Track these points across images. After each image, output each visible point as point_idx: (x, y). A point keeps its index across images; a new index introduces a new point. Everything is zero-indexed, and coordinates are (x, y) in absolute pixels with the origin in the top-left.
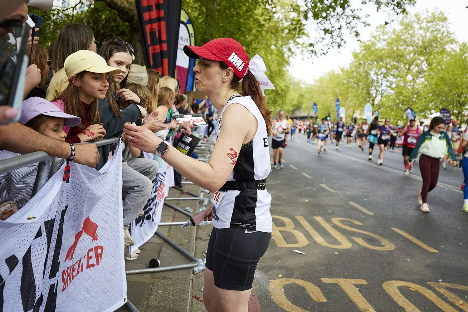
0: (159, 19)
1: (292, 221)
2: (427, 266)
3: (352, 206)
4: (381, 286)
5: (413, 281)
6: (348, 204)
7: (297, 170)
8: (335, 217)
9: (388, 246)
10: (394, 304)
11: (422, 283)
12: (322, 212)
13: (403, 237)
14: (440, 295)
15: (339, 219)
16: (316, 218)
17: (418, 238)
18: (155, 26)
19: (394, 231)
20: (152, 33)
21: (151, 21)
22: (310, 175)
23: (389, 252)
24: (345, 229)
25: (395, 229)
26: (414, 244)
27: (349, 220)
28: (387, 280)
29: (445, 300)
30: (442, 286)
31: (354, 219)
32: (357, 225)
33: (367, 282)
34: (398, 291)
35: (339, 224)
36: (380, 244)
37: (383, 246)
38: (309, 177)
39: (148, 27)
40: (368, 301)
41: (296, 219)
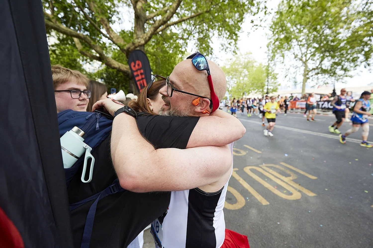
0: (142, 79)
2: (258, 159)
4: (243, 170)
5: (255, 166)
9: (243, 153)
10: (248, 176)
11: (257, 166)
13: (248, 148)
14: (264, 170)
17: (254, 148)
18: (141, 82)
19: (245, 147)
20: (141, 85)
21: (139, 80)
23: (244, 156)
25: (245, 145)
26: (253, 151)
28: (245, 167)
29: (266, 171)
30: (264, 166)
33: (238, 169)
34: (249, 171)
36: (240, 153)
37: (241, 153)
39: (138, 83)
40: (240, 176)
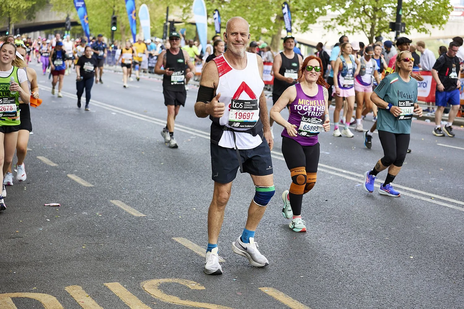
1: (60, 300)
3: (180, 246)
6: (172, 241)
7: (55, 168)
8: (147, 279)
12: (122, 269)
15: (155, 282)
16: (109, 285)
22: (86, 179)
24: (170, 305)
25: (266, 290)
27: (176, 280)
31: (187, 278)
32: (195, 291)
35: (158, 294)
38: (84, 183)
41: (67, 294)
